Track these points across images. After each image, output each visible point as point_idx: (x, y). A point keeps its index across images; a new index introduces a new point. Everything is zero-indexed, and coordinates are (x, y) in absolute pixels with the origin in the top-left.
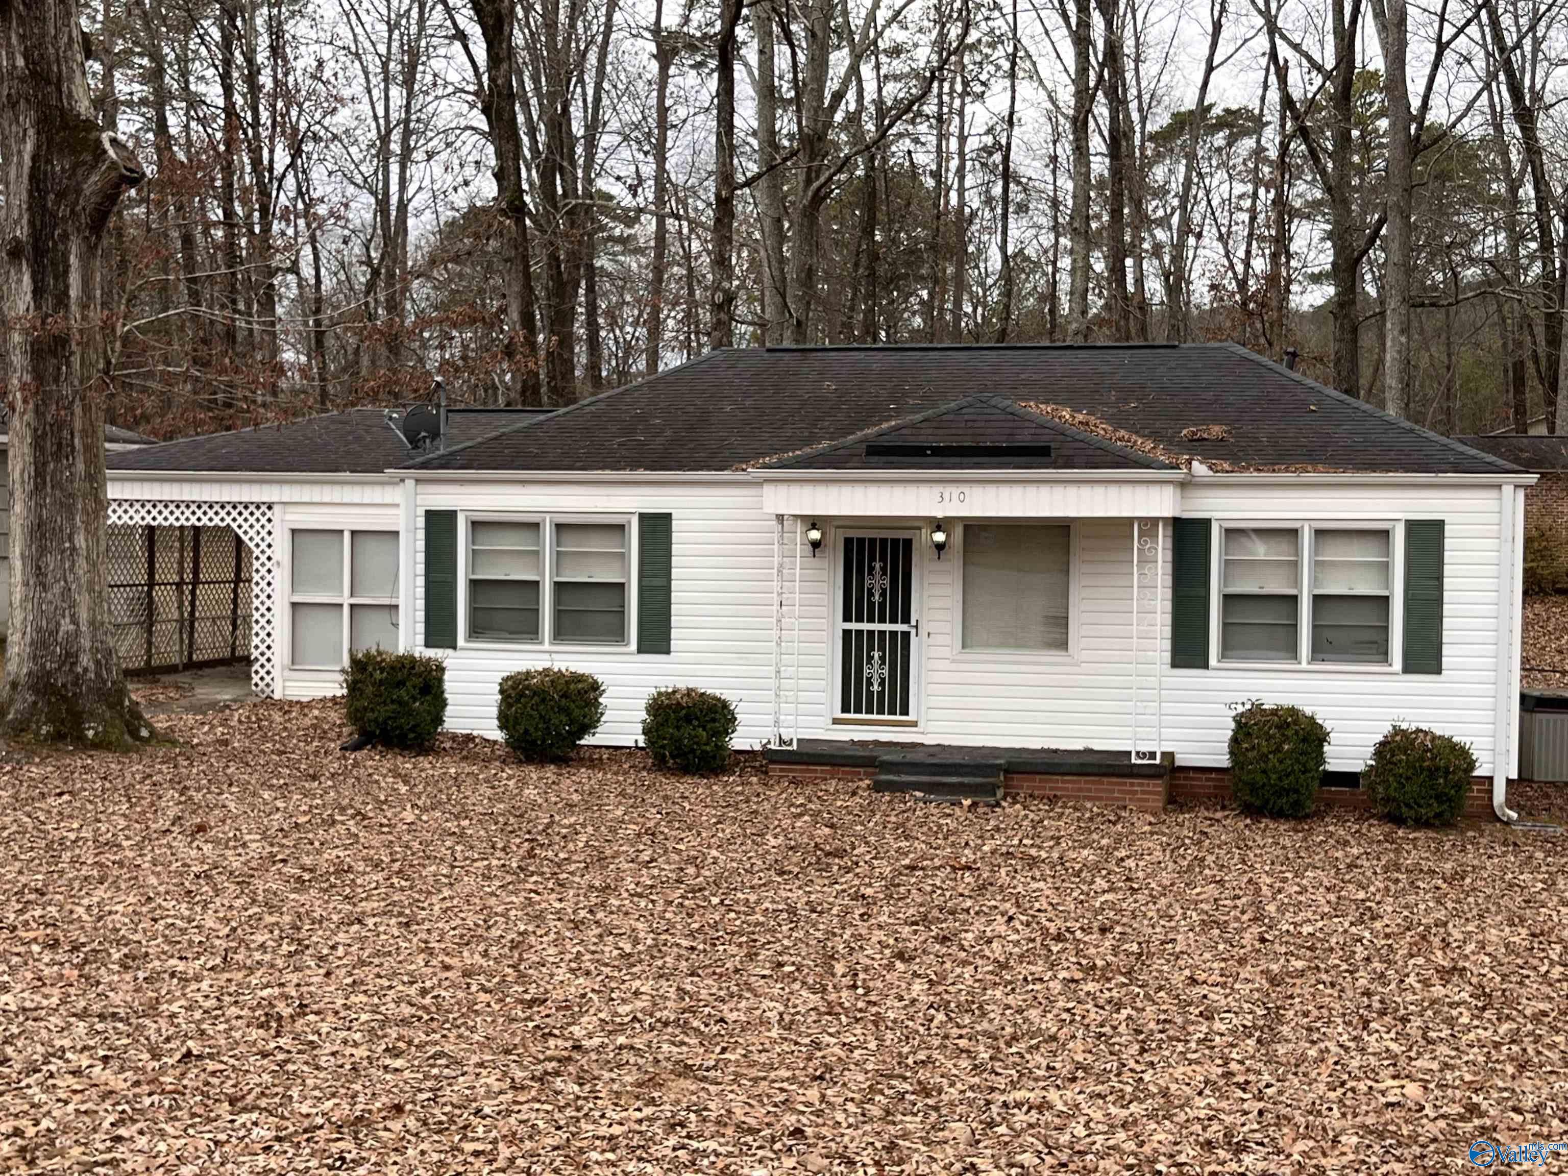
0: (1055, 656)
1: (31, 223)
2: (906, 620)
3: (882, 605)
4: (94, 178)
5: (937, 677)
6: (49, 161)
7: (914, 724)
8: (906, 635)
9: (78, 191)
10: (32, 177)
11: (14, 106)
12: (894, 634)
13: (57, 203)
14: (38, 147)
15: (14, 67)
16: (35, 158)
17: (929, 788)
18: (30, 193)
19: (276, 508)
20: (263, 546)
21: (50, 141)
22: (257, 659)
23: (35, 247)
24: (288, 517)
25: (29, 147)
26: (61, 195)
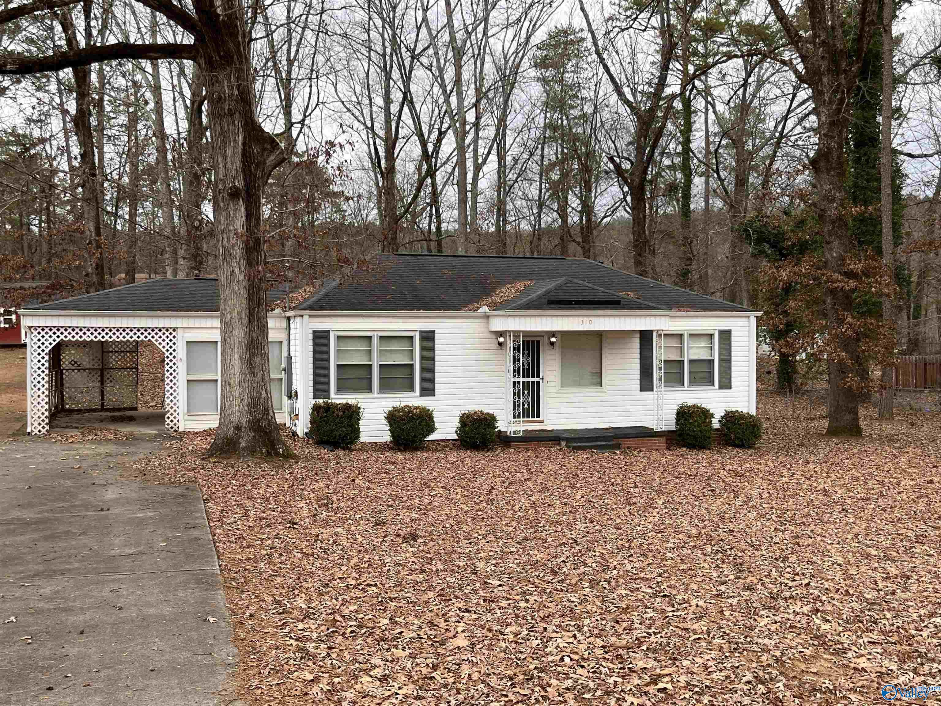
0: (598, 389)
1: (245, 180)
2: (538, 376)
3: (528, 370)
4: (272, 158)
5: (550, 400)
6: (250, 147)
7: (542, 421)
8: (538, 383)
9: (265, 164)
10: (244, 154)
11: (232, 115)
12: (533, 382)
13: (256, 170)
14: (245, 138)
15: (233, 94)
16: (244, 144)
17: (597, 447)
18: (243, 163)
19: (179, 330)
20: (171, 350)
21: (249, 135)
22: (168, 411)
23: (247, 192)
24: (186, 335)
25: (241, 138)
26: (257, 165)
